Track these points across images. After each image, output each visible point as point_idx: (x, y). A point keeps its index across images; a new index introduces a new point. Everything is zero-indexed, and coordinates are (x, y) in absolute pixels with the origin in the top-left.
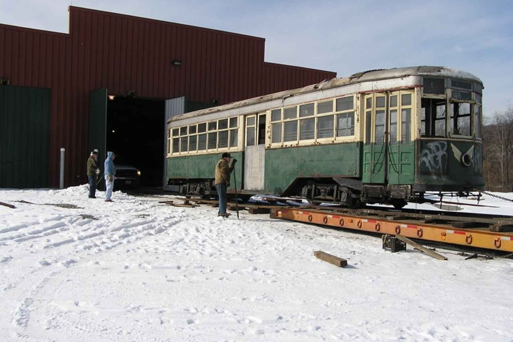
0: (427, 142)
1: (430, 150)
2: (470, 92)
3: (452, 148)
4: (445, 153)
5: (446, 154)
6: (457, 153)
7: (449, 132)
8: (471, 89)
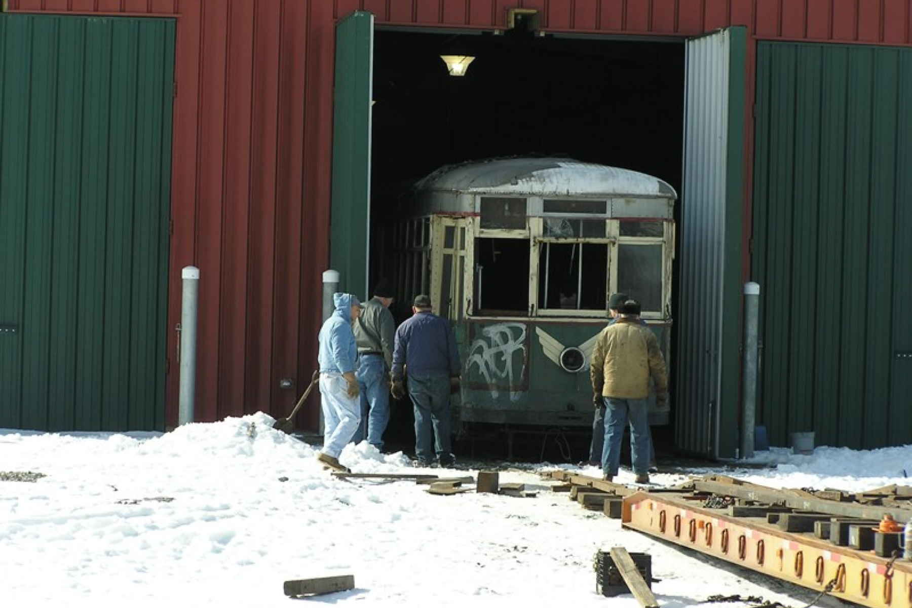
1: (488, 340)
2: (603, 221)
3: (538, 336)
4: (521, 346)
5: (524, 348)
6: (552, 348)
7: (533, 305)
8: (605, 212)
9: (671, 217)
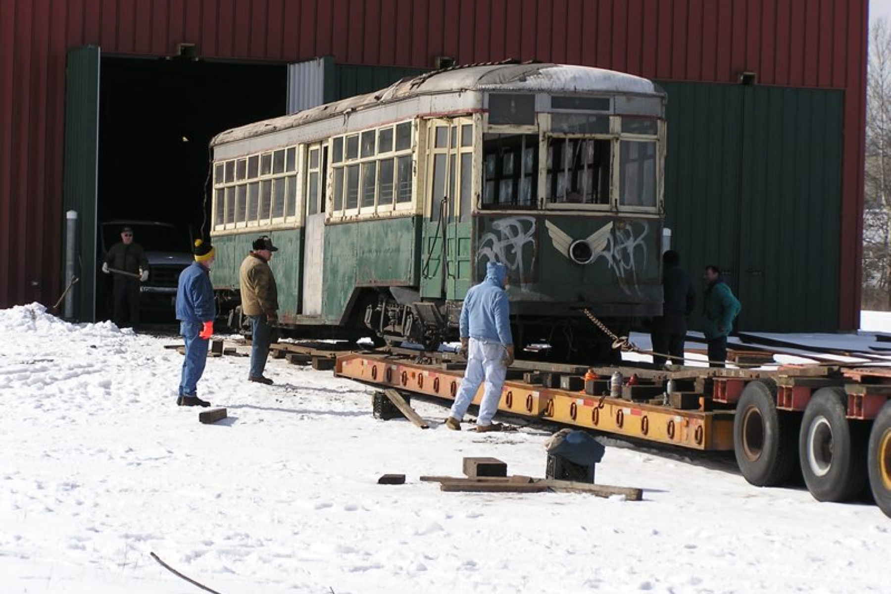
0: (493, 218)
1: (498, 233)
2: (607, 118)
3: (547, 229)
4: (531, 239)
5: (534, 241)
6: (561, 240)
7: (542, 199)
8: (608, 109)
9: (664, 116)
